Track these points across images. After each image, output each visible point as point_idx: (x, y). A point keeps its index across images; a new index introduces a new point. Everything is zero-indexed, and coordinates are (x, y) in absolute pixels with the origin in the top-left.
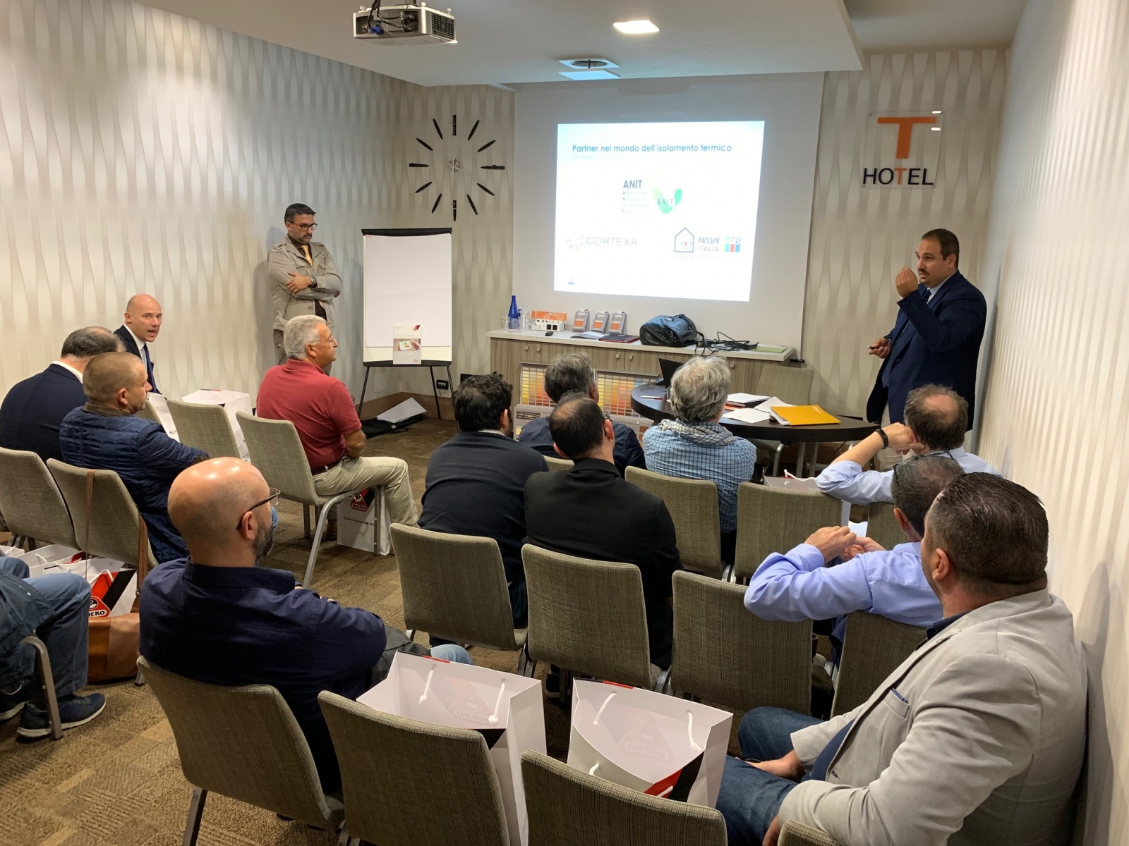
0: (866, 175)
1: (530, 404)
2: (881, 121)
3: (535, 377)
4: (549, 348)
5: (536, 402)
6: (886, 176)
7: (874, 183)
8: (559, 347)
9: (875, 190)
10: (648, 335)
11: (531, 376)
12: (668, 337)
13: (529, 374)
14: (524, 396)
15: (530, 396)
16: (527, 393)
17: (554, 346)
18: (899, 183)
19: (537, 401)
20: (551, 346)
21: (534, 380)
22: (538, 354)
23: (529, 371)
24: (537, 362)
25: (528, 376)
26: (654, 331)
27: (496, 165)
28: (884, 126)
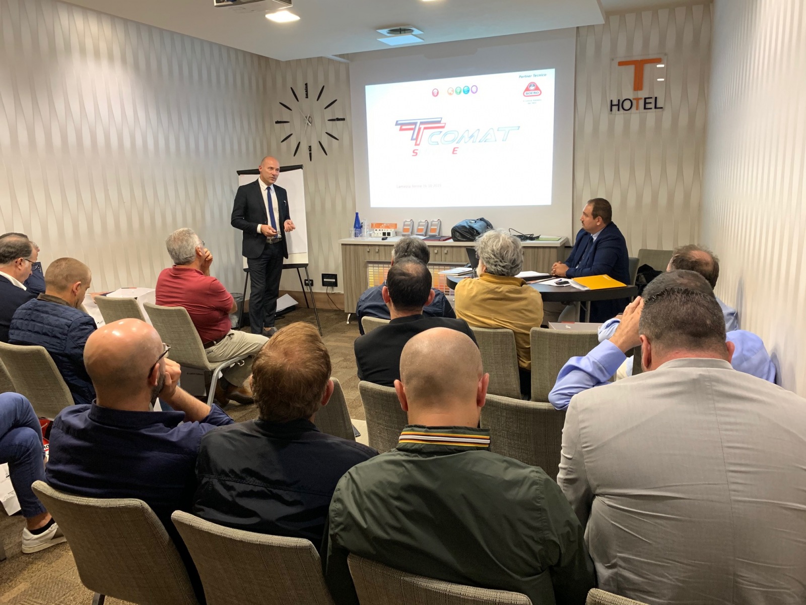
0: (612, 105)
2: (621, 64)
3: (378, 271)
4: (385, 249)
6: (627, 105)
7: (618, 110)
9: (619, 116)
10: (458, 234)
11: (375, 271)
12: (472, 235)
18: (637, 109)
20: (386, 247)
21: (377, 273)
22: (377, 254)
23: (373, 267)
24: (377, 260)
25: (372, 270)
26: (462, 231)
27: (339, 118)
28: (623, 67)
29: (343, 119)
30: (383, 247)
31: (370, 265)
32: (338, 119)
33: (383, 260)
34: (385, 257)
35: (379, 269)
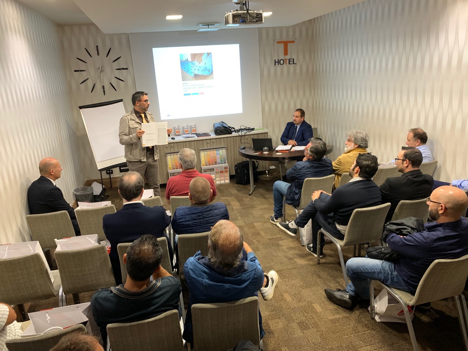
0: (275, 62)
2: (278, 42)
5: (175, 168)
6: (282, 62)
7: (278, 65)
9: (279, 67)
10: (218, 131)
12: (227, 131)
14: (169, 166)
15: (172, 166)
17: (179, 143)
18: (286, 64)
21: (173, 159)
22: (173, 148)
23: (170, 155)
24: (172, 151)
25: (170, 158)
26: (220, 129)
27: (124, 68)
28: (279, 44)
29: (127, 69)
30: (176, 144)
32: (123, 69)
33: (175, 151)
35: (174, 157)
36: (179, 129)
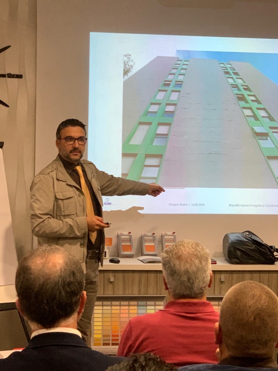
1: (104, 344)
3: (109, 311)
4: (124, 277)
5: (111, 342)
8: (137, 275)
10: (239, 253)
11: (104, 311)
12: (262, 253)
13: (103, 309)
14: (95, 336)
15: (104, 336)
16: (100, 332)
17: (130, 274)
19: (113, 340)
20: (126, 274)
21: (109, 315)
22: (111, 286)
23: (103, 306)
24: (109, 294)
25: (101, 311)
26: (244, 248)
27: (12, 73)
29: (20, 76)
30: (120, 275)
31: (97, 303)
32: (10, 76)
33: (120, 294)
34: (124, 289)
35: (112, 309)
36: (130, 240)
